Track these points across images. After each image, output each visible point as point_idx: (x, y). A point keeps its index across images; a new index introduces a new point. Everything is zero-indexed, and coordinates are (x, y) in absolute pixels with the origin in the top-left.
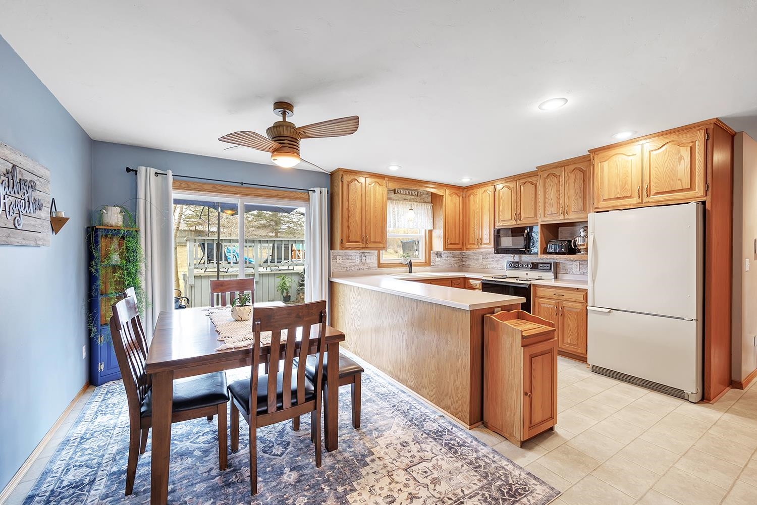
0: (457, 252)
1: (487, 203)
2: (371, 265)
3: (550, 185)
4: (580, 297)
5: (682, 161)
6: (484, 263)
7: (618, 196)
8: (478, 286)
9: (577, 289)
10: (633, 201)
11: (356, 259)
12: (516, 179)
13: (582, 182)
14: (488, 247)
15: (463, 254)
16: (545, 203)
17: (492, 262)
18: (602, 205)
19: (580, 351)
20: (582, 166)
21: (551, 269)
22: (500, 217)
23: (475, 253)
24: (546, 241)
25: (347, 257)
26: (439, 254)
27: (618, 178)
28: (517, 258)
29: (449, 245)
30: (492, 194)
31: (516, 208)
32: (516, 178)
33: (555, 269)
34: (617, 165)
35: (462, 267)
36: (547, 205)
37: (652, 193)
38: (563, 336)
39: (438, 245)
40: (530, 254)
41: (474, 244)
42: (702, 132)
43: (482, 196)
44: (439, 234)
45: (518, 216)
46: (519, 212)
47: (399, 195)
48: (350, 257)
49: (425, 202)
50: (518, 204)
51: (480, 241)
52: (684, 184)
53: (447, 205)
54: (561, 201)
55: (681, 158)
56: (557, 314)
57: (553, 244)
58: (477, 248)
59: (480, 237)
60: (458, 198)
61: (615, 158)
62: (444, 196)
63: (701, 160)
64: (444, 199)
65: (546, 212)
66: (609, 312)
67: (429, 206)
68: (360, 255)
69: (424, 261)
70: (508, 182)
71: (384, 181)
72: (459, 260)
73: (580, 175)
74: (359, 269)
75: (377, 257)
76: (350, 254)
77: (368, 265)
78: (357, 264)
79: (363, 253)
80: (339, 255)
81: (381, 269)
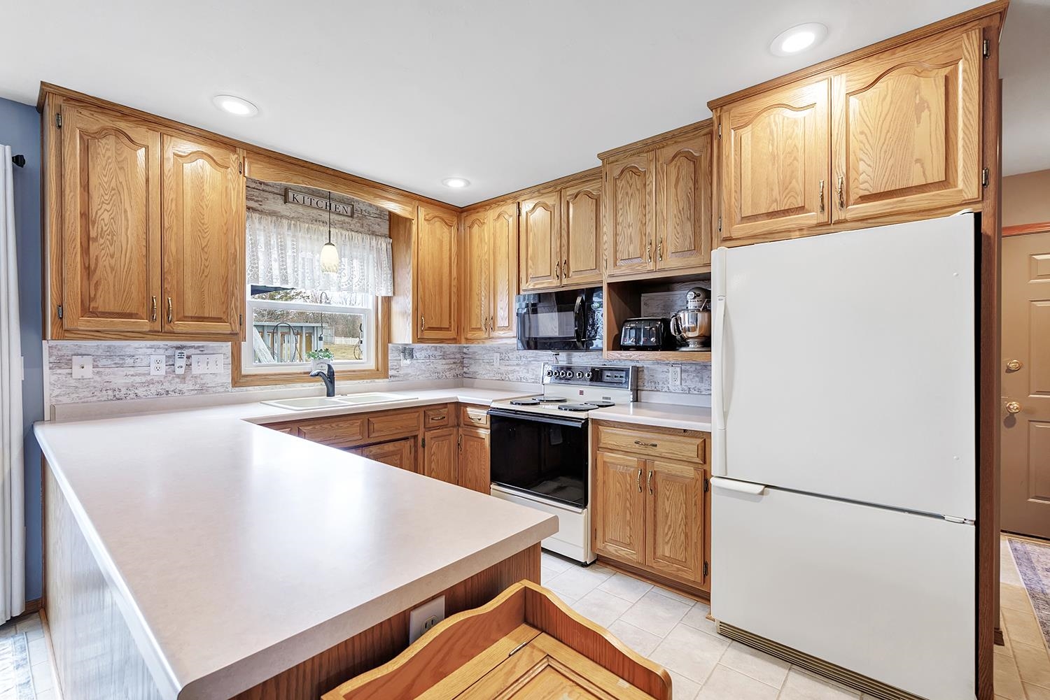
0: (450, 348)
1: (505, 241)
2: (209, 381)
3: (627, 193)
4: (690, 449)
5: (925, 114)
6: (503, 369)
7: (774, 208)
8: (483, 421)
9: (685, 431)
10: (812, 216)
11: (153, 365)
12: (559, 188)
13: (691, 185)
14: (508, 336)
15: (465, 350)
16: (616, 235)
17: (517, 368)
18: (739, 230)
19: (692, 575)
20: (694, 147)
21: (627, 382)
22: (530, 270)
23: (485, 348)
24: (619, 322)
25: (117, 360)
26: (408, 352)
27: (773, 164)
28: (563, 358)
29: (424, 330)
30: (512, 221)
31: (558, 250)
32: (559, 186)
33: (637, 382)
34: (771, 133)
35: (463, 378)
36: (620, 239)
37: (853, 197)
38: (655, 539)
39: (403, 332)
40: (587, 349)
41: (480, 329)
42: (975, 36)
43: (495, 228)
44: (403, 305)
45: (563, 267)
46: (565, 258)
47: (301, 209)
48: (129, 361)
49: (373, 234)
50: (563, 240)
51: (491, 323)
52: (928, 173)
53: (422, 242)
54: (650, 229)
55: (921, 107)
56: (643, 488)
57: (631, 328)
58: (486, 339)
59: (492, 314)
60: (446, 229)
61: (765, 119)
62: (414, 222)
63: (971, 109)
64: (414, 228)
65: (619, 255)
66: (762, 493)
67: (384, 244)
68: (170, 352)
69: (373, 367)
70: (543, 194)
71: (234, 157)
72: (454, 363)
73: (687, 168)
74: (163, 392)
75: (230, 359)
76: (129, 351)
77: (199, 381)
78: (156, 379)
79: (178, 348)
80: (82, 355)
81: (245, 388)
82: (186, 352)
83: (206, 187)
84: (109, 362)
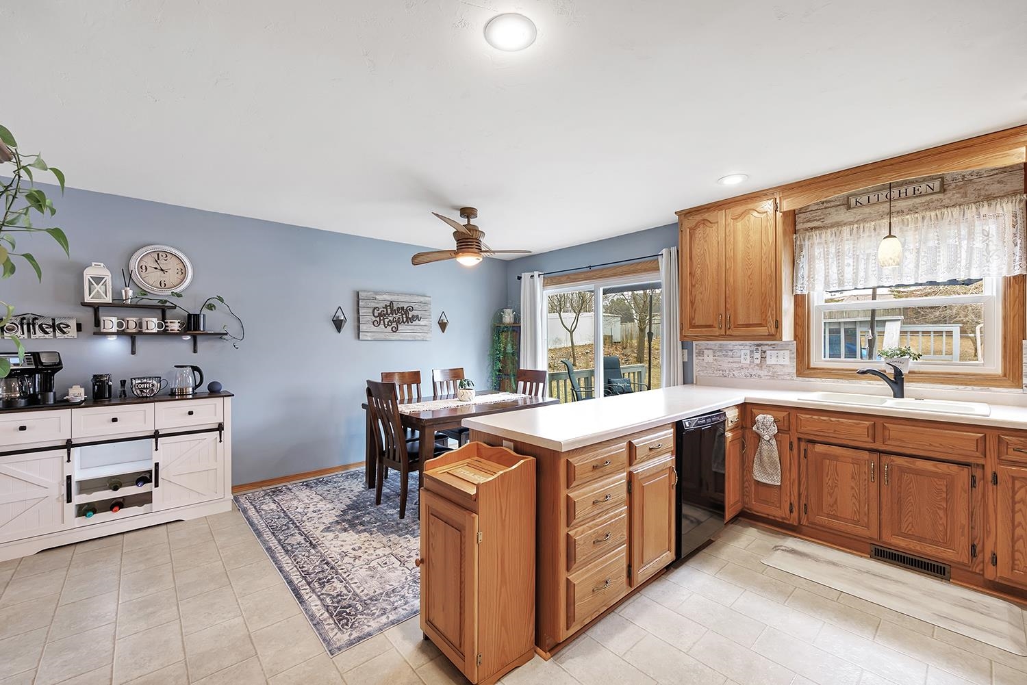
2: (779, 370)
11: (743, 356)
25: (725, 352)
48: (730, 353)
49: (987, 198)
67: (1010, 205)
68: (752, 348)
74: (748, 375)
75: (795, 354)
76: (730, 347)
77: (771, 369)
78: (745, 366)
79: (758, 345)
80: (708, 349)
81: (807, 379)
82: (765, 348)
83: (751, 232)
84: (721, 354)
